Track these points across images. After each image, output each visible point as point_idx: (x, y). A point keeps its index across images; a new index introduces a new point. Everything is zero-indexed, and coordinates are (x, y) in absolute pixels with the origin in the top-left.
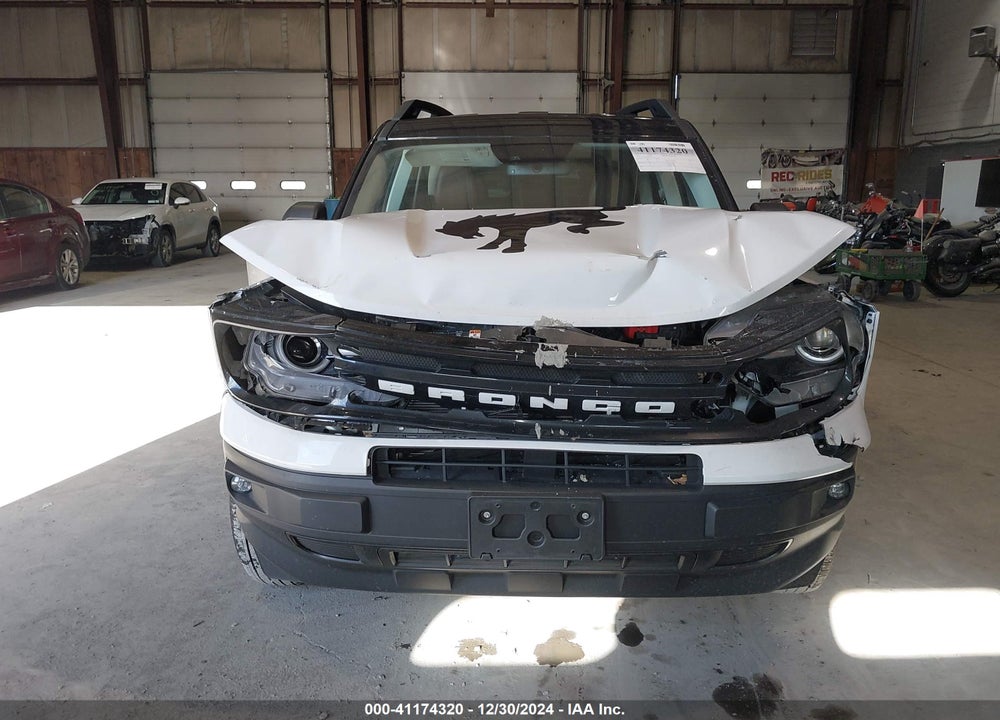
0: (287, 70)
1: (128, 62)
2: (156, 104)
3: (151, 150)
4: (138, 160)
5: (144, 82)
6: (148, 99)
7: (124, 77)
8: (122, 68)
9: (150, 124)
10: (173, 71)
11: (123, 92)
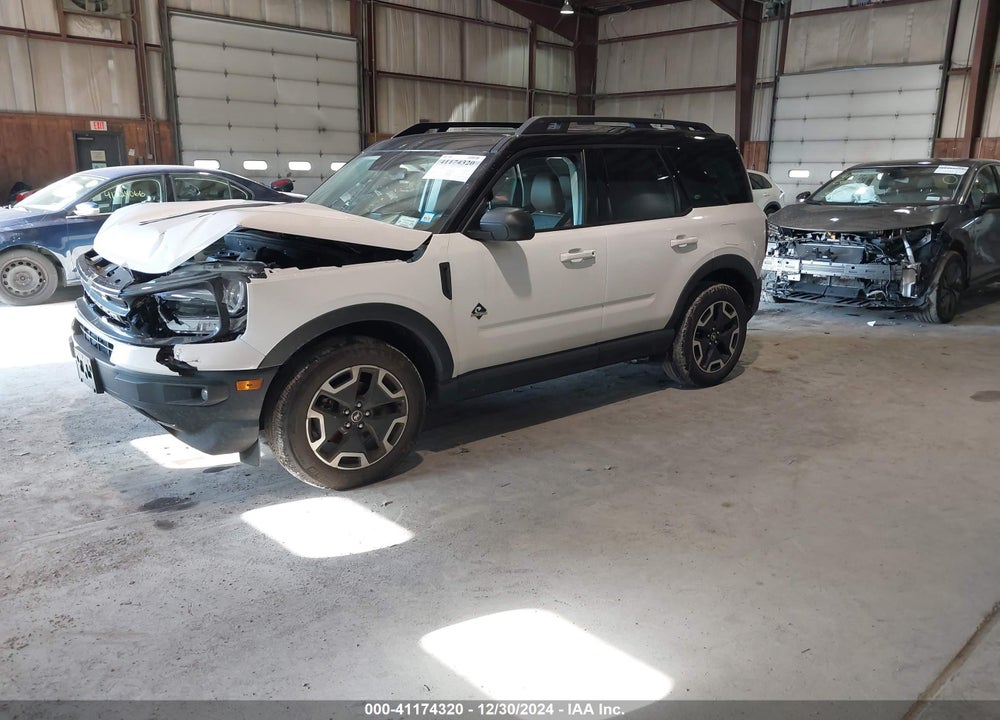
0: (905, 64)
1: (765, 70)
2: (780, 103)
3: (770, 143)
4: (758, 152)
5: (775, 85)
6: (775, 99)
7: (760, 81)
8: (759, 74)
9: (773, 121)
10: (802, 73)
11: (757, 94)
